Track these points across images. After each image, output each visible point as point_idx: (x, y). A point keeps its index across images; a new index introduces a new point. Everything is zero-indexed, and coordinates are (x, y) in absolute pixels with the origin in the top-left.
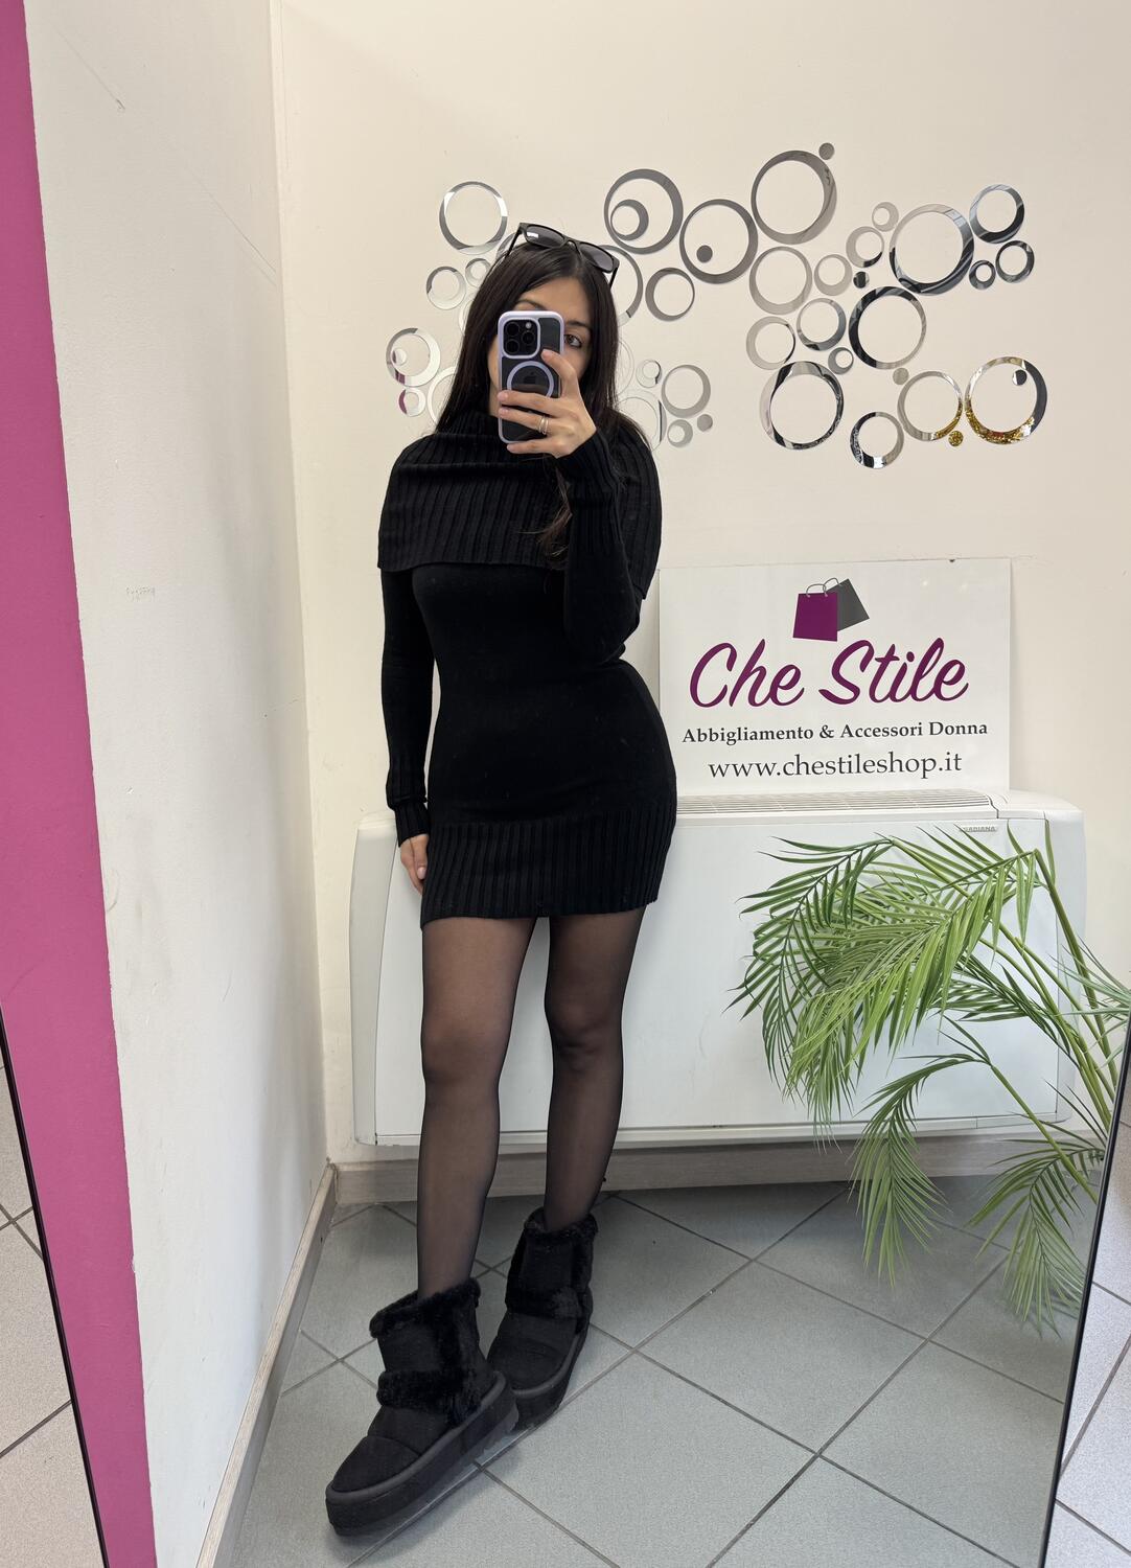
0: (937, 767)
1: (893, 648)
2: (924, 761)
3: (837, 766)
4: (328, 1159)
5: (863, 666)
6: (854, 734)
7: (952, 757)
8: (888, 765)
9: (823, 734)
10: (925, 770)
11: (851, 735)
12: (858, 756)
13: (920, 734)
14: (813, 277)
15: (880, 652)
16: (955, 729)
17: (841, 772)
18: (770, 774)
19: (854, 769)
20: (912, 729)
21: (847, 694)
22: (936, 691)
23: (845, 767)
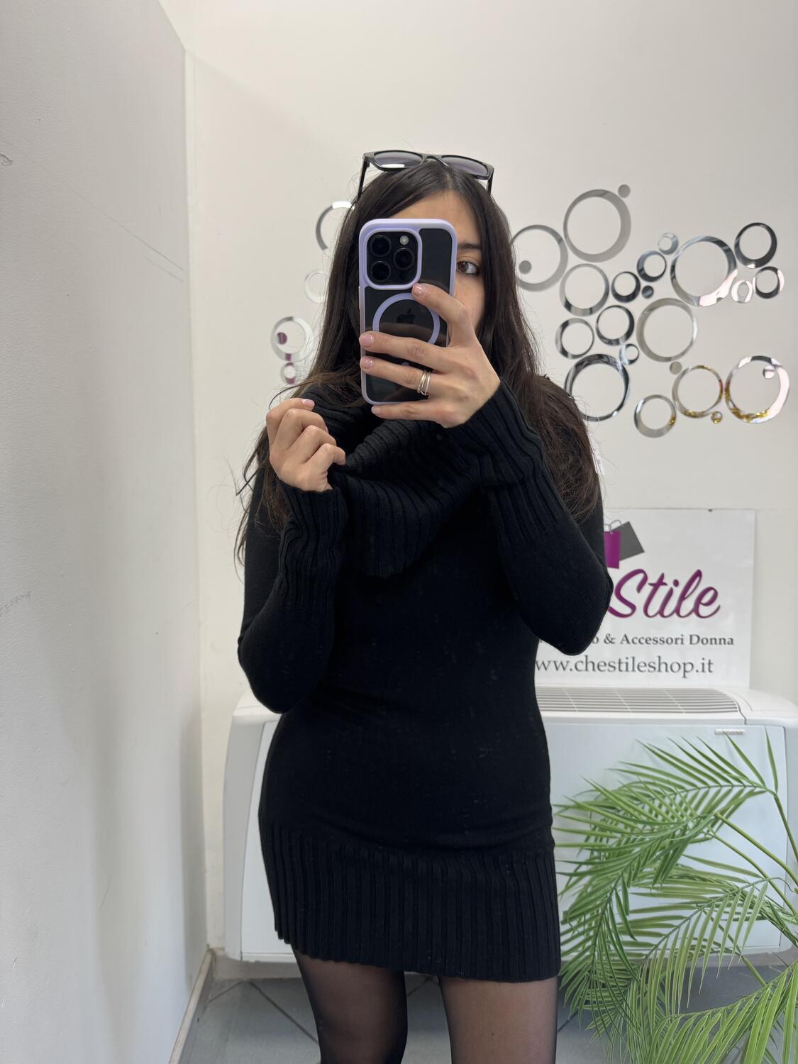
0: (695, 669)
1: (662, 577)
2: (685, 664)
3: (617, 666)
4: (208, 945)
5: (640, 588)
6: (630, 641)
7: (706, 662)
8: (657, 667)
9: (607, 641)
10: (685, 671)
11: (628, 642)
12: (633, 658)
13: (682, 643)
14: (610, 290)
15: (653, 579)
16: (709, 641)
17: (620, 670)
18: (564, 669)
19: (630, 668)
20: (676, 639)
21: (627, 610)
22: (696, 610)
23: (623, 667)
